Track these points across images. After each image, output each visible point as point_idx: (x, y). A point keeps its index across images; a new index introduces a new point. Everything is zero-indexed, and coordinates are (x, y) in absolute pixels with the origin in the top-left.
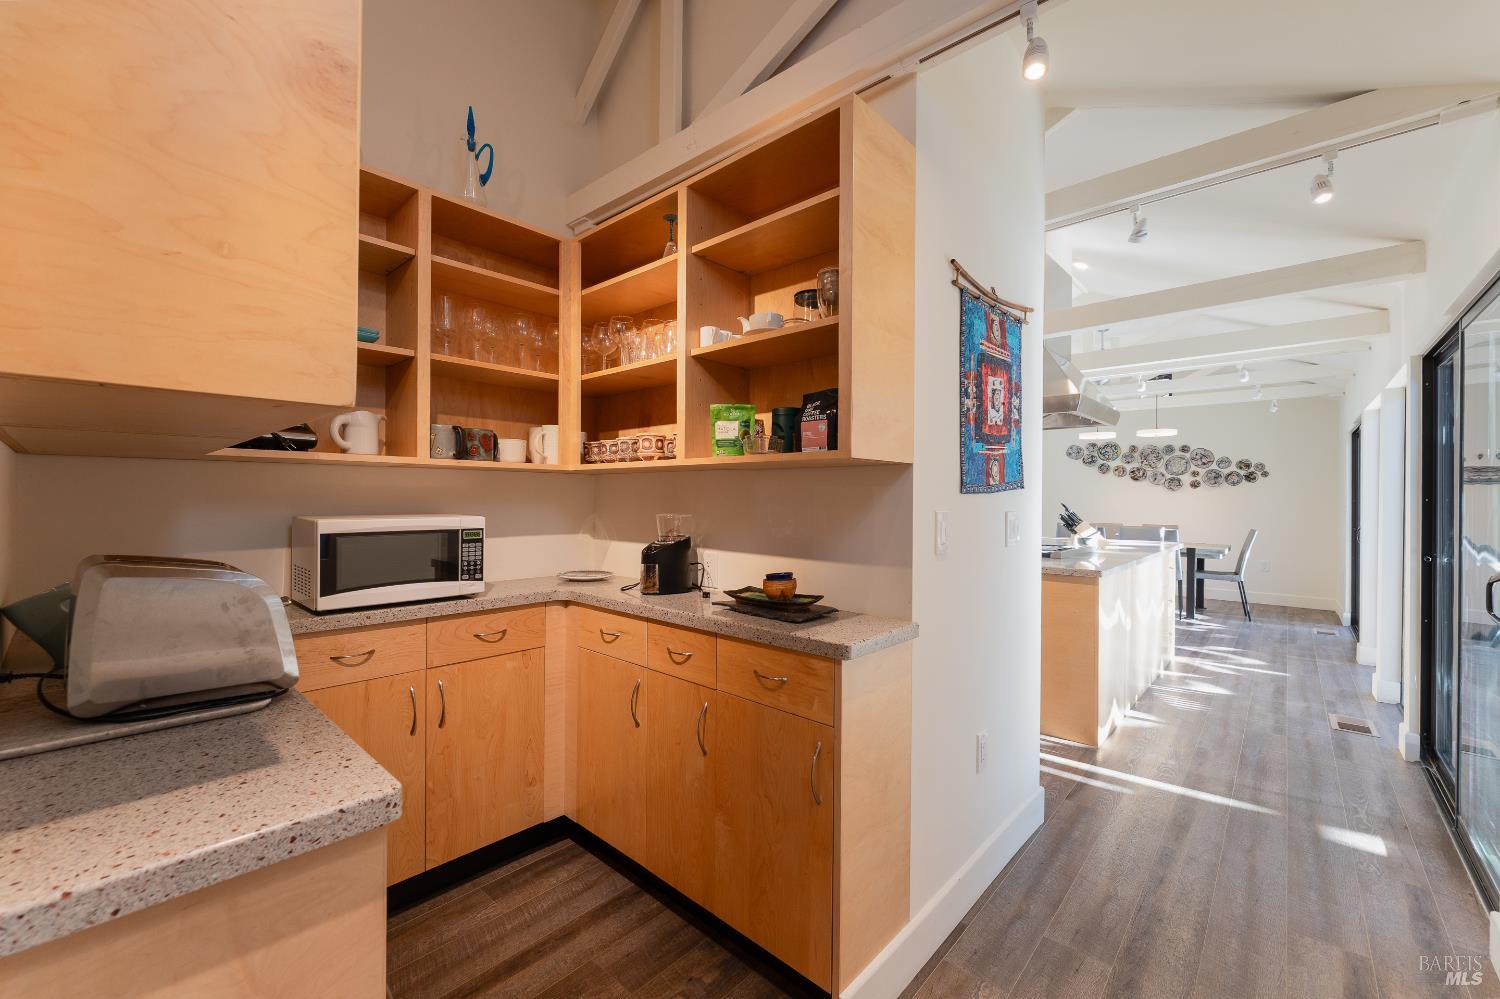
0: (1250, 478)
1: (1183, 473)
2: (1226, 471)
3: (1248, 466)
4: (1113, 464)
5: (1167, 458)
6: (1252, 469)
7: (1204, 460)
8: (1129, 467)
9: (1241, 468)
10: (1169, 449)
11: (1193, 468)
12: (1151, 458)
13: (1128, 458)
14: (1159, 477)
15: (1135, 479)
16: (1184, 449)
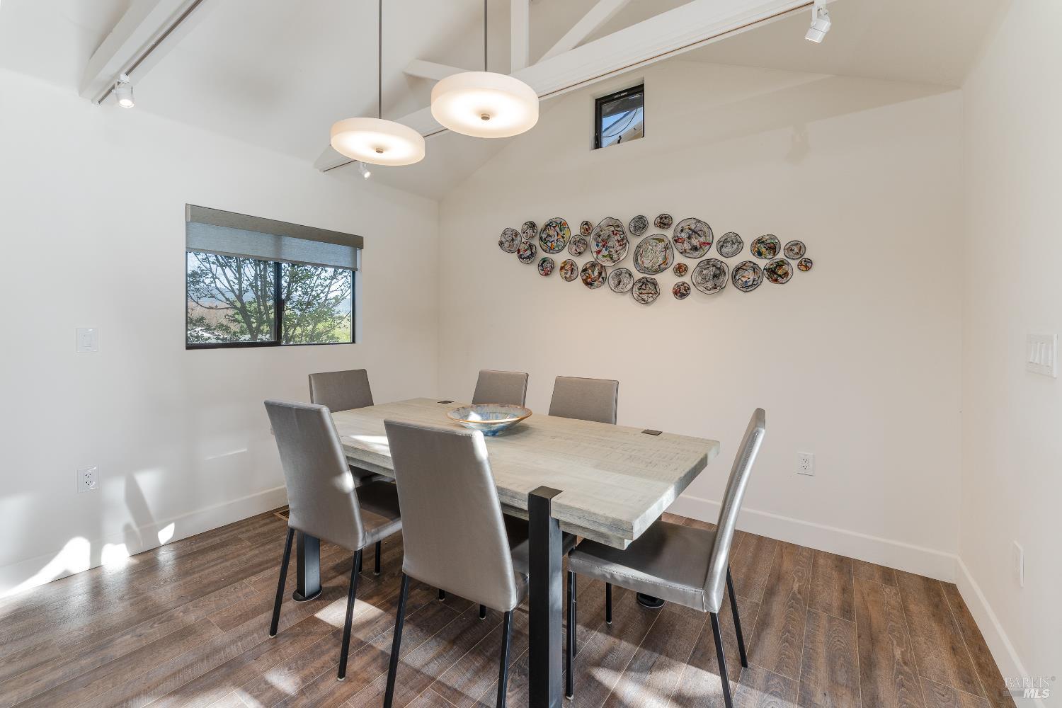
0: (777, 273)
1: (660, 270)
2: (732, 263)
3: (773, 248)
4: (560, 258)
5: (635, 241)
6: (781, 256)
7: (695, 242)
8: (581, 262)
9: (760, 254)
10: (640, 224)
11: (679, 259)
12: (613, 242)
13: (580, 245)
14: (625, 279)
15: (589, 284)
16: (664, 222)
